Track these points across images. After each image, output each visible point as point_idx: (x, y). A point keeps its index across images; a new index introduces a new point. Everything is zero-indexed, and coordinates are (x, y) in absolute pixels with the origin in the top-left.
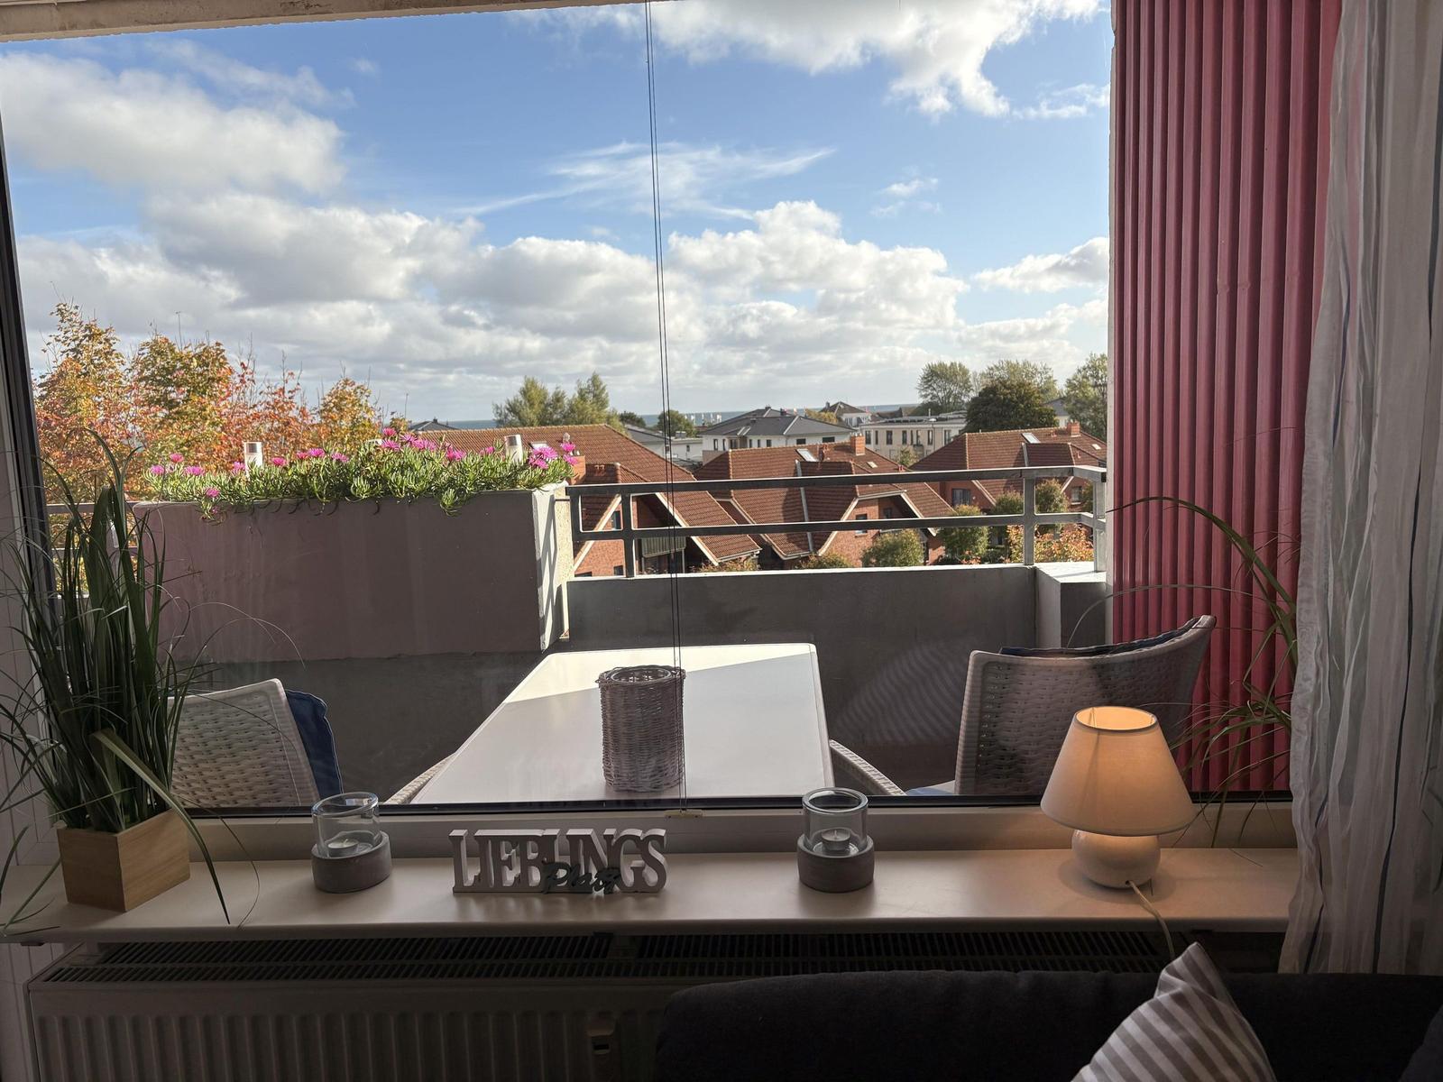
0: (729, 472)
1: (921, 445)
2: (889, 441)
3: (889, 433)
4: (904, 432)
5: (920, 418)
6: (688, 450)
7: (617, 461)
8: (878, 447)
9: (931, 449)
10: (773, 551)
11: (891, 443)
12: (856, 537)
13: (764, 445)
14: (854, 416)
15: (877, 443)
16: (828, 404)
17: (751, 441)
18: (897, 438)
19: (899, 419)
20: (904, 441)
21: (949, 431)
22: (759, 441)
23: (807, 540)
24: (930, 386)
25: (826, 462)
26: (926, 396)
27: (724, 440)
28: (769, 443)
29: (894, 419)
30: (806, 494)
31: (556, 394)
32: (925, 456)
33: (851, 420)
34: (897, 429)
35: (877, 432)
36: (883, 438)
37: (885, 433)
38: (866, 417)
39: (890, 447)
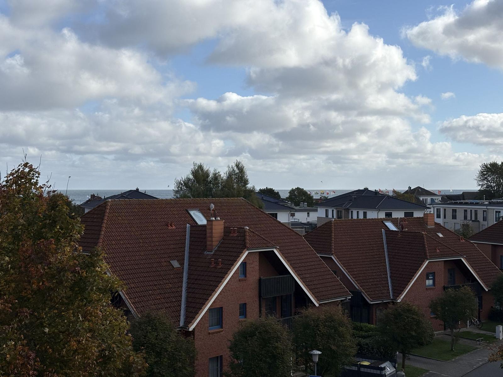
0: (331, 236)
1: (478, 221)
2: (454, 217)
3: (454, 211)
4: (466, 211)
5: (478, 201)
6: (308, 216)
7: (246, 225)
8: (446, 220)
9: (486, 225)
10: (362, 296)
11: (456, 218)
12: (426, 289)
13: (361, 216)
14: (429, 199)
15: (445, 217)
16: (410, 188)
17: (352, 212)
18: (460, 215)
19: (462, 201)
20: (465, 218)
21: (500, 212)
22: (358, 212)
23: (389, 290)
24: (486, 178)
25: (405, 232)
26: (482, 185)
27: (333, 211)
28: (365, 214)
29: (458, 201)
30: (388, 255)
31: (215, 174)
32: (481, 230)
33: (426, 200)
34: (460, 209)
35: (445, 210)
36: (449, 214)
37: (451, 211)
38: (438, 199)
39: (454, 221)
